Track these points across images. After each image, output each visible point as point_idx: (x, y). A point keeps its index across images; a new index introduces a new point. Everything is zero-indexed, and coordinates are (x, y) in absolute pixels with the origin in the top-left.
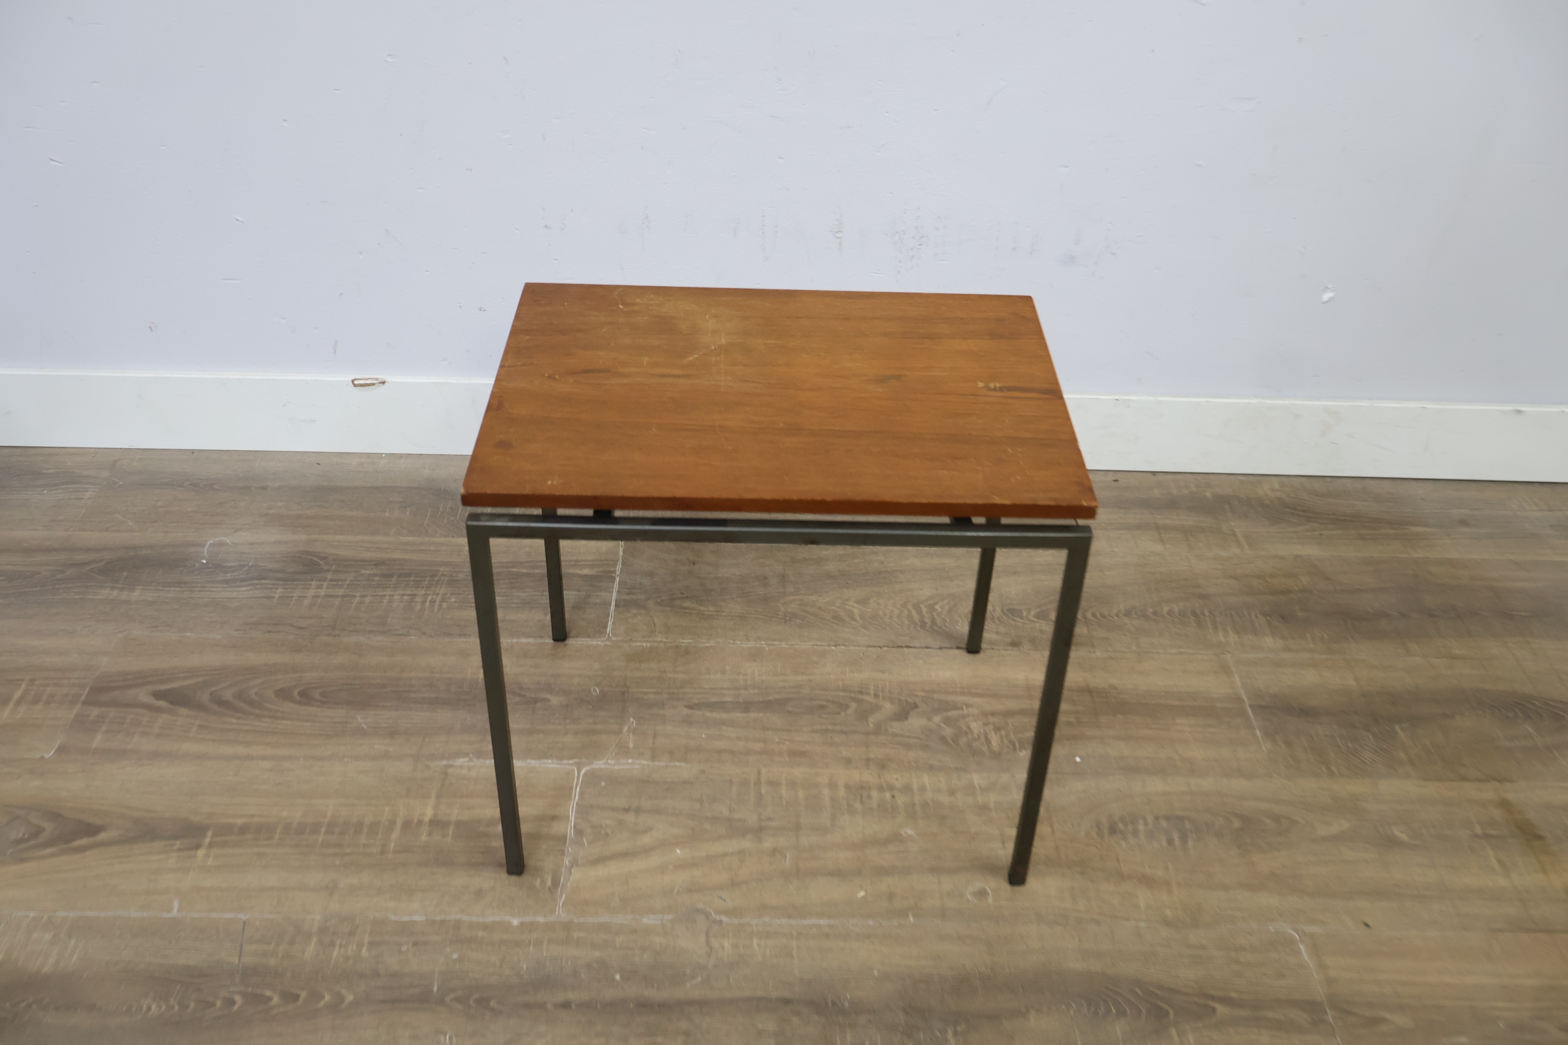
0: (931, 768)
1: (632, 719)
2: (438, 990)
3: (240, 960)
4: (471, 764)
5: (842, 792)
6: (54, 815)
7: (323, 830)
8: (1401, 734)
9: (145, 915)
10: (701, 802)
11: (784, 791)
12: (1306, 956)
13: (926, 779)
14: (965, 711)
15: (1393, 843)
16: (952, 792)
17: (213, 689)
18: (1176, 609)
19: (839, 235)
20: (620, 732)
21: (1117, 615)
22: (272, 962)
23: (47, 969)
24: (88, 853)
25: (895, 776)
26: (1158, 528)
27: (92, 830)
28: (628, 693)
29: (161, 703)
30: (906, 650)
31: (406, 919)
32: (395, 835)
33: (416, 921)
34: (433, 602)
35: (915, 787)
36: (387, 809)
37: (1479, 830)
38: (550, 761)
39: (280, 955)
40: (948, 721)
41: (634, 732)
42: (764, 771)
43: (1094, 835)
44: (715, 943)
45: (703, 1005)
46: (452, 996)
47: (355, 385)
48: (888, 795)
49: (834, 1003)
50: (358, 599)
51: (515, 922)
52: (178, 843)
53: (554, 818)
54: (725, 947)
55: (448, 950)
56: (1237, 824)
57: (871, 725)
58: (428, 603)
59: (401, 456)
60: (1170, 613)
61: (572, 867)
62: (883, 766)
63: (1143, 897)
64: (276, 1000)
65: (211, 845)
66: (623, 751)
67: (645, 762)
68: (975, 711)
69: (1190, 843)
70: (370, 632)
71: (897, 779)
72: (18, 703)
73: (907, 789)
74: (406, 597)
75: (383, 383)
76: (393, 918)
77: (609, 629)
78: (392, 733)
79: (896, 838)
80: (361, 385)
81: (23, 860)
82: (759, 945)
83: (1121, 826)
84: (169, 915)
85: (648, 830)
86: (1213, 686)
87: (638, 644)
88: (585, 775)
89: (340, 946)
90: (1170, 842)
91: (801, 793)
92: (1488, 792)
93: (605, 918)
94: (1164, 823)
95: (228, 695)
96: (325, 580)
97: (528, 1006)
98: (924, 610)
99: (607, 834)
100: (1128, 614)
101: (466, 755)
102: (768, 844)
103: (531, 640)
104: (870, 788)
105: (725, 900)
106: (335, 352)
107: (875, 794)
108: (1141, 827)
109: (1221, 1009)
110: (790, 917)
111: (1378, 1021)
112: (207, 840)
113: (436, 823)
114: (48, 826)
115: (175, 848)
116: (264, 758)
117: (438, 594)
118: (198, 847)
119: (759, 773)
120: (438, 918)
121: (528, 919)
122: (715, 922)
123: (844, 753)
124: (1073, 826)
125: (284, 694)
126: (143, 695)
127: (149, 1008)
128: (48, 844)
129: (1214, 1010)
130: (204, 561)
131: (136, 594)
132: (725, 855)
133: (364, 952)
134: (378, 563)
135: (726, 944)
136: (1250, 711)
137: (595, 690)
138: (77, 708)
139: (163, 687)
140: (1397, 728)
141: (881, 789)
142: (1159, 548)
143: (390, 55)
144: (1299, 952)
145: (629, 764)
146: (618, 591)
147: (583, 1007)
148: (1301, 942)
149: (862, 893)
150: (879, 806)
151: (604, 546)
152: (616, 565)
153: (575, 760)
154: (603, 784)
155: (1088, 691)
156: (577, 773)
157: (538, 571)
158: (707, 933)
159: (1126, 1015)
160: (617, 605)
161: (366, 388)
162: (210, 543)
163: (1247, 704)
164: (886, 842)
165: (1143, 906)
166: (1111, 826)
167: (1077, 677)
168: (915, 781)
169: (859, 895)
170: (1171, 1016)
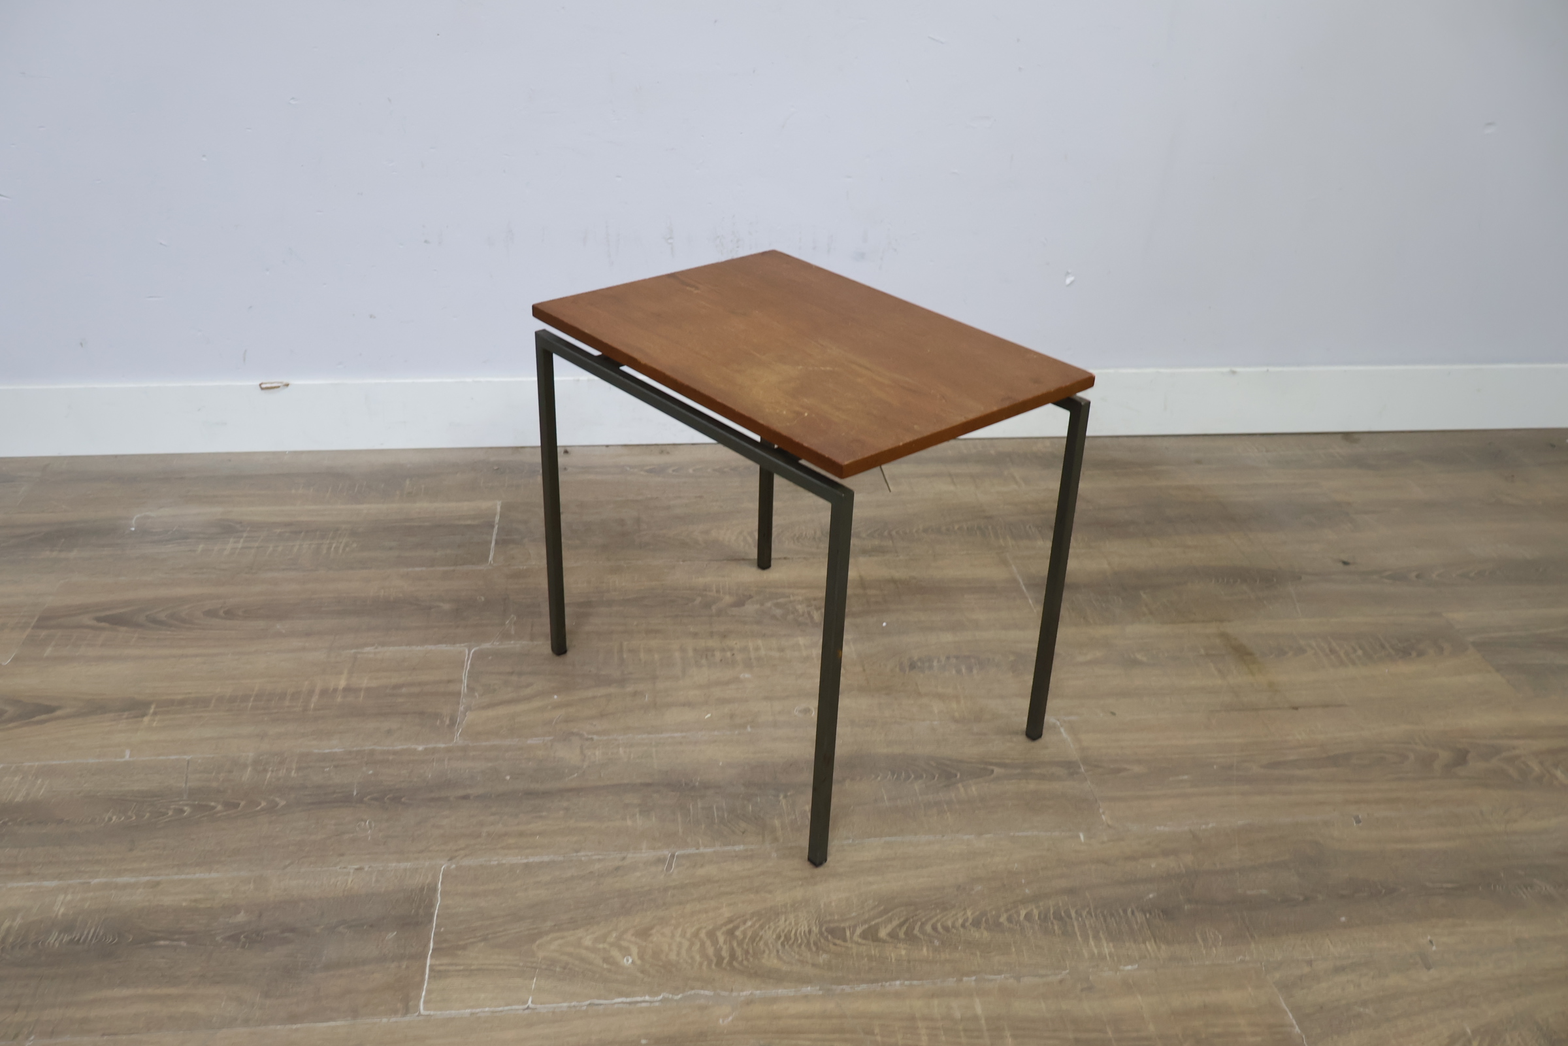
0: (764, 635)
1: (512, 616)
2: (357, 794)
3: (186, 784)
4: (377, 650)
5: (691, 653)
6: (16, 702)
7: (252, 699)
8: (1144, 596)
9: (101, 761)
11: (642, 655)
12: (1065, 735)
13: (760, 642)
14: (792, 598)
15: (1135, 663)
16: (781, 650)
17: (148, 613)
18: (965, 527)
19: (670, 241)
20: (503, 624)
21: (916, 532)
22: (215, 784)
23: (19, 799)
24: (46, 724)
25: (735, 642)
26: (950, 475)
27: (49, 709)
28: (508, 599)
29: (103, 624)
30: (742, 562)
31: (327, 751)
32: (315, 699)
33: (336, 752)
34: (337, 548)
35: (751, 648)
36: (306, 683)
38: (444, 645)
39: (221, 779)
40: (777, 605)
41: (515, 623)
42: (625, 643)
43: (897, 669)
44: (588, 752)
45: (577, 791)
46: (369, 797)
47: (262, 389)
48: (729, 654)
49: (686, 784)
50: (271, 549)
51: (420, 748)
52: (126, 714)
54: (598, 755)
55: (364, 769)
56: (1012, 658)
57: (714, 611)
58: (333, 549)
59: (302, 453)
60: (960, 529)
61: (466, 711)
62: (724, 636)
63: (937, 706)
64: (219, 807)
65: (155, 714)
66: (506, 636)
67: (525, 642)
68: (800, 598)
69: (975, 671)
70: (284, 570)
71: (736, 644)
73: (745, 649)
74: (313, 546)
75: (287, 385)
76: (316, 751)
77: (490, 558)
78: (308, 634)
79: (736, 680)
80: (268, 388)
82: (624, 752)
83: (919, 664)
84: (123, 760)
85: (529, 685)
86: (993, 572)
87: (516, 567)
88: (474, 653)
89: (272, 771)
90: (959, 671)
91: (656, 656)
92: (1212, 629)
93: (495, 742)
94: (954, 661)
95: (162, 616)
96: (241, 537)
97: (432, 800)
99: (495, 690)
100: (925, 531)
101: (373, 645)
102: (630, 689)
103: (424, 569)
104: (714, 651)
105: (594, 726)
106: (244, 360)
107: (718, 655)
108: (935, 663)
109: (997, 770)
110: (649, 733)
111: (1119, 771)
112: (152, 711)
113: (348, 690)
114: (11, 710)
115: (125, 716)
116: (196, 656)
117: (341, 543)
118: (144, 715)
119: (621, 645)
120: (355, 749)
121: (431, 746)
122: (587, 739)
123: (691, 629)
124: (880, 666)
125: (212, 613)
126: (86, 620)
127: (110, 819)
128: (11, 720)
129: (992, 771)
130: (133, 529)
131: (74, 554)
132: (594, 697)
133: (293, 774)
134: (287, 524)
135: (597, 753)
136: (1024, 588)
137: (480, 599)
138: (28, 631)
139: (103, 614)
140: (1142, 593)
141: (723, 650)
142: (952, 488)
143: (293, 98)
144: (1060, 733)
145: (511, 644)
146: (497, 534)
147: (480, 797)
148: (1062, 726)
149: (709, 715)
150: (721, 660)
151: (484, 505)
152: (495, 517)
153: (466, 644)
154: (490, 658)
155: (893, 581)
156: (466, 651)
157: (427, 524)
158: (581, 747)
159: (921, 777)
160: (497, 543)
161: (272, 391)
162: (136, 517)
163: (1022, 583)
164: (727, 683)
165: (936, 711)
166: (911, 665)
167: (884, 573)
168: (751, 645)
169: (706, 717)
170: (958, 776)
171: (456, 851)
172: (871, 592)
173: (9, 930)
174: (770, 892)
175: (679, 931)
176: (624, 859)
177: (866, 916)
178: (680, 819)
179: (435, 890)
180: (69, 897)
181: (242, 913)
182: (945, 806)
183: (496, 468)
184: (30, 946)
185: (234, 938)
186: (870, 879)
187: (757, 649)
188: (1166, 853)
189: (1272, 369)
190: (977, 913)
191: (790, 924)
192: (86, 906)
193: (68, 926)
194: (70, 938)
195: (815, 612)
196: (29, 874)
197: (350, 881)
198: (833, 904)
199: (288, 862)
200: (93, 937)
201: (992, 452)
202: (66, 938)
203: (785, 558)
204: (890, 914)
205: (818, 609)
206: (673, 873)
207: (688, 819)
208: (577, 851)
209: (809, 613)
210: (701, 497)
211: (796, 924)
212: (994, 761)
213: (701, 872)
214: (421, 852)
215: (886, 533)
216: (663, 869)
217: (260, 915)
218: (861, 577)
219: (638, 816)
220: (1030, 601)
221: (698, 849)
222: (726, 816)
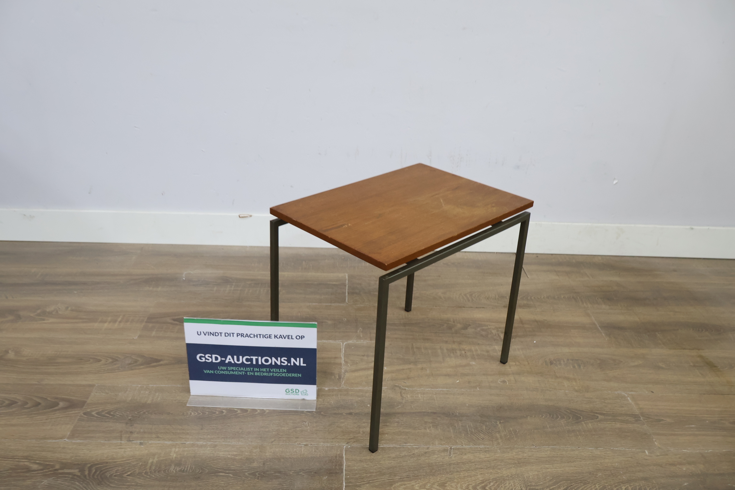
0: (479, 344)
1: (360, 328)
5: (445, 351)
6: (142, 356)
8: (658, 335)
9: (183, 386)
10: (392, 353)
11: (423, 350)
12: (630, 401)
13: (477, 347)
14: (489, 327)
15: (659, 368)
16: (488, 351)
18: (566, 297)
20: (357, 332)
21: (544, 298)
23: (149, 402)
24: (157, 368)
25: (465, 346)
26: (555, 271)
27: (158, 361)
28: (358, 320)
29: (176, 322)
30: (463, 308)
35: (473, 350)
37: (692, 364)
38: (331, 341)
40: (483, 330)
41: (362, 332)
42: (414, 344)
43: (544, 365)
44: (404, 396)
45: (402, 414)
47: (240, 217)
48: (463, 352)
49: (453, 414)
50: (246, 291)
51: (326, 389)
53: (336, 358)
56: (599, 362)
57: (453, 331)
59: (255, 247)
60: (564, 297)
61: (345, 373)
62: (460, 343)
63: (566, 383)
66: (359, 338)
67: (368, 341)
68: (493, 327)
69: (582, 367)
70: (253, 301)
71: (466, 347)
72: (120, 322)
73: (470, 350)
74: (265, 291)
75: (251, 216)
77: (347, 301)
79: (469, 365)
80: (242, 217)
81: (132, 370)
82: (421, 396)
83: (554, 362)
85: (372, 362)
86: (584, 320)
87: (359, 305)
88: (345, 345)
90: (574, 367)
91: (430, 351)
92: (694, 353)
93: (360, 388)
94: (571, 361)
96: (233, 285)
97: (335, 414)
98: (468, 296)
99: (357, 363)
100: (548, 297)
102: (420, 366)
103: (317, 304)
104: (456, 350)
105: (406, 383)
106: (233, 204)
107: (458, 352)
108: (562, 362)
109: (600, 417)
110: (432, 388)
111: (660, 420)
114: (141, 360)
119: (412, 345)
121: (331, 388)
122: (403, 389)
123: (444, 339)
124: (536, 362)
126: (169, 320)
127: (191, 414)
128: (141, 365)
129: (598, 417)
130: (184, 279)
131: (159, 289)
132: (403, 369)
134: (252, 280)
135: (408, 396)
136: (599, 328)
137: (344, 319)
138: (144, 324)
139: (176, 317)
140: (657, 333)
141: (460, 350)
142: (557, 278)
144: (628, 400)
145: (362, 342)
146: (348, 289)
147: (356, 414)
148: (628, 397)
149: (458, 381)
150: (460, 355)
151: (341, 275)
152: (346, 281)
153: (341, 340)
154: (353, 348)
155: (536, 321)
156: (342, 344)
157: (315, 283)
158: (401, 393)
159: (564, 418)
160: (348, 293)
161: (244, 218)
162: (185, 273)
163: (598, 326)
164: (465, 366)
165: (566, 386)
166: (550, 362)
167: (531, 317)
168: (473, 348)
169: (457, 382)
170: (582, 419)
171: (350, 439)
172: (526, 326)
173: (152, 462)
174: (499, 469)
175: (459, 485)
176: (428, 448)
177: (547, 485)
178: (452, 431)
179: (342, 458)
180: (177, 450)
181: (256, 463)
182: (578, 433)
183: (343, 258)
184: (162, 471)
185: (254, 474)
186: (547, 466)
187: (476, 350)
188: (690, 463)
189: (711, 228)
190: (601, 487)
191: (512, 485)
192: (185, 454)
193: (179, 464)
194: (180, 469)
195: (501, 334)
196: (158, 437)
197: (303, 450)
198: (531, 477)
199: (273, 440)
200: (190, 469)
201: (574, 261)
202: (178, 469)
203: (483, 308)
204: (559, 484)
205: (502, 333)
206: (452, 457)
207: (456, 431)
208: (406, 443)
209: (498, 335)
210: (439, 276)
211: (515, 486)
212: (598, 412)
213: (465, 457)
214: (333, 439)
215: (529, 298)
216: (447, 455)
217: (264, 464)
218: (520, 318)
219: (432, 428)
220: (603, 334)
221: (462, 446)
222: (473, 430)
